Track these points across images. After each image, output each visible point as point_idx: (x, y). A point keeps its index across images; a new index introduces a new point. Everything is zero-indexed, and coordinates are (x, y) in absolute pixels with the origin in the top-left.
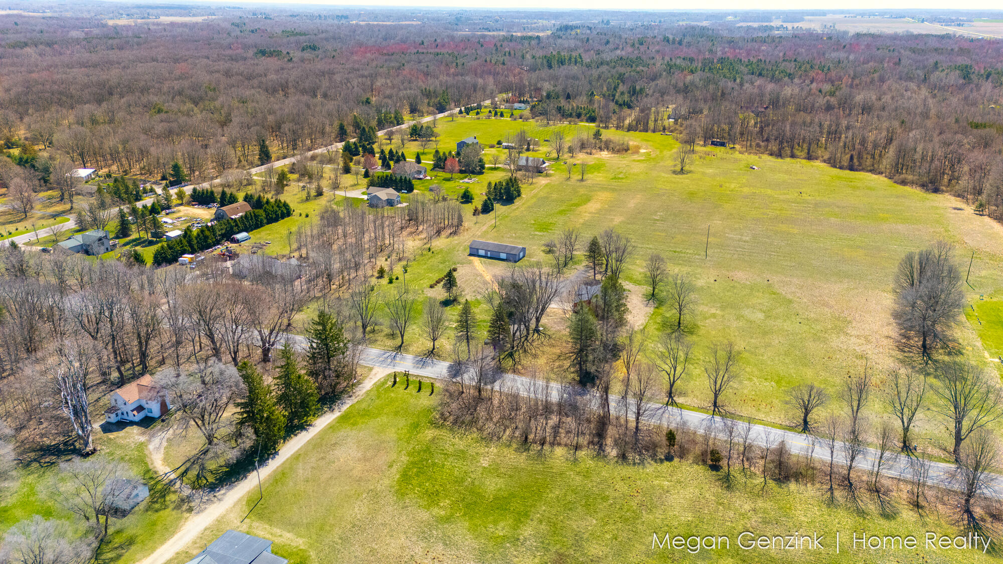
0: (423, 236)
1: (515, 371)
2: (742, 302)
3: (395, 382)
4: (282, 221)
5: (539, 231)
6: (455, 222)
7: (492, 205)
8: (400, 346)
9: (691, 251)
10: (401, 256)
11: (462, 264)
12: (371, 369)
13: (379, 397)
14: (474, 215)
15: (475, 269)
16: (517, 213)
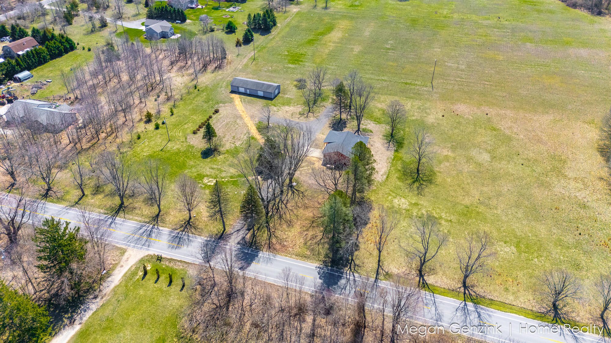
0: (191, 71)
1: (270, 247)
2: (469, 140)
3: (146, 273)
4: (65, 56)
5: (292, 63)
6: (219, 55)
7: (252, 36)
8: (158, 216)
9: (419, 83)
10: (170, 94)
11: (224, 103)
12: (123, 252)
13: (126, 296)
14: (237, 46)
15: (235, 109)
16: (273, 43)
